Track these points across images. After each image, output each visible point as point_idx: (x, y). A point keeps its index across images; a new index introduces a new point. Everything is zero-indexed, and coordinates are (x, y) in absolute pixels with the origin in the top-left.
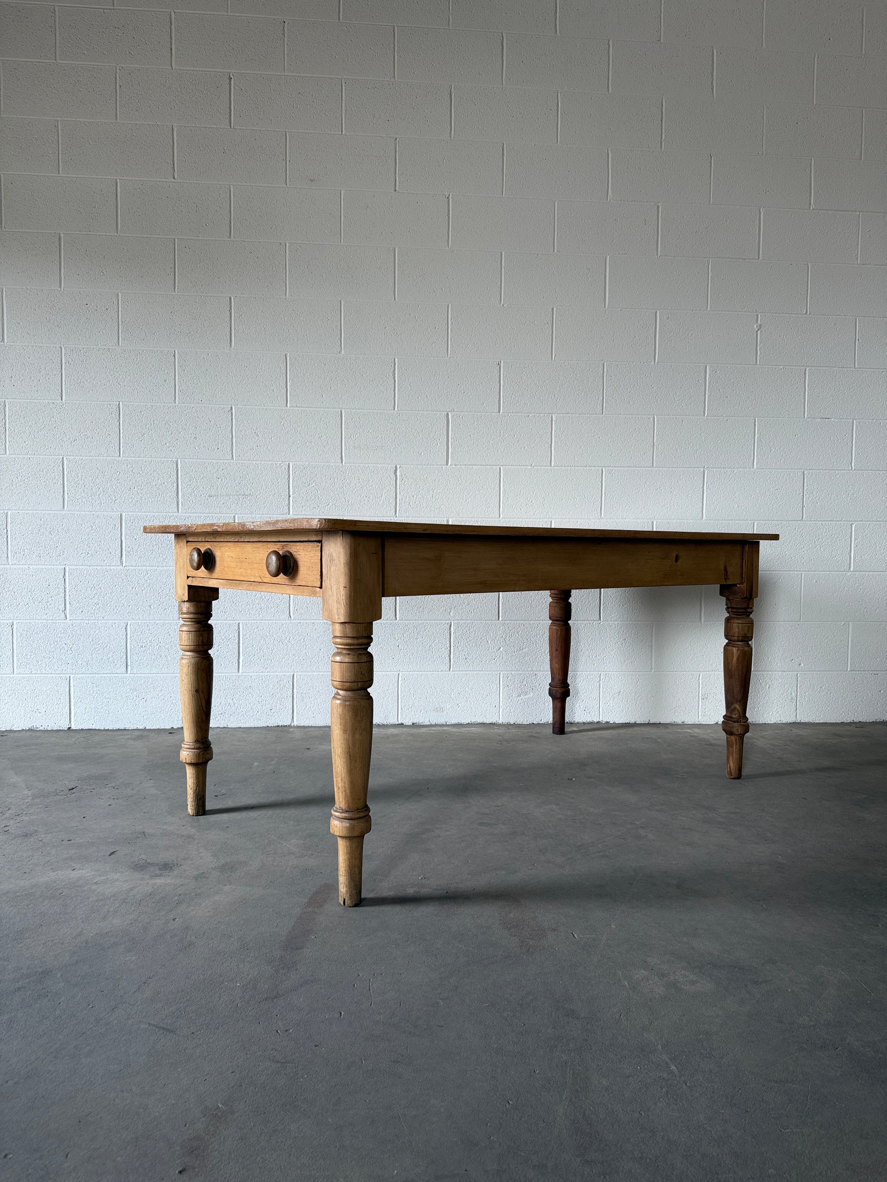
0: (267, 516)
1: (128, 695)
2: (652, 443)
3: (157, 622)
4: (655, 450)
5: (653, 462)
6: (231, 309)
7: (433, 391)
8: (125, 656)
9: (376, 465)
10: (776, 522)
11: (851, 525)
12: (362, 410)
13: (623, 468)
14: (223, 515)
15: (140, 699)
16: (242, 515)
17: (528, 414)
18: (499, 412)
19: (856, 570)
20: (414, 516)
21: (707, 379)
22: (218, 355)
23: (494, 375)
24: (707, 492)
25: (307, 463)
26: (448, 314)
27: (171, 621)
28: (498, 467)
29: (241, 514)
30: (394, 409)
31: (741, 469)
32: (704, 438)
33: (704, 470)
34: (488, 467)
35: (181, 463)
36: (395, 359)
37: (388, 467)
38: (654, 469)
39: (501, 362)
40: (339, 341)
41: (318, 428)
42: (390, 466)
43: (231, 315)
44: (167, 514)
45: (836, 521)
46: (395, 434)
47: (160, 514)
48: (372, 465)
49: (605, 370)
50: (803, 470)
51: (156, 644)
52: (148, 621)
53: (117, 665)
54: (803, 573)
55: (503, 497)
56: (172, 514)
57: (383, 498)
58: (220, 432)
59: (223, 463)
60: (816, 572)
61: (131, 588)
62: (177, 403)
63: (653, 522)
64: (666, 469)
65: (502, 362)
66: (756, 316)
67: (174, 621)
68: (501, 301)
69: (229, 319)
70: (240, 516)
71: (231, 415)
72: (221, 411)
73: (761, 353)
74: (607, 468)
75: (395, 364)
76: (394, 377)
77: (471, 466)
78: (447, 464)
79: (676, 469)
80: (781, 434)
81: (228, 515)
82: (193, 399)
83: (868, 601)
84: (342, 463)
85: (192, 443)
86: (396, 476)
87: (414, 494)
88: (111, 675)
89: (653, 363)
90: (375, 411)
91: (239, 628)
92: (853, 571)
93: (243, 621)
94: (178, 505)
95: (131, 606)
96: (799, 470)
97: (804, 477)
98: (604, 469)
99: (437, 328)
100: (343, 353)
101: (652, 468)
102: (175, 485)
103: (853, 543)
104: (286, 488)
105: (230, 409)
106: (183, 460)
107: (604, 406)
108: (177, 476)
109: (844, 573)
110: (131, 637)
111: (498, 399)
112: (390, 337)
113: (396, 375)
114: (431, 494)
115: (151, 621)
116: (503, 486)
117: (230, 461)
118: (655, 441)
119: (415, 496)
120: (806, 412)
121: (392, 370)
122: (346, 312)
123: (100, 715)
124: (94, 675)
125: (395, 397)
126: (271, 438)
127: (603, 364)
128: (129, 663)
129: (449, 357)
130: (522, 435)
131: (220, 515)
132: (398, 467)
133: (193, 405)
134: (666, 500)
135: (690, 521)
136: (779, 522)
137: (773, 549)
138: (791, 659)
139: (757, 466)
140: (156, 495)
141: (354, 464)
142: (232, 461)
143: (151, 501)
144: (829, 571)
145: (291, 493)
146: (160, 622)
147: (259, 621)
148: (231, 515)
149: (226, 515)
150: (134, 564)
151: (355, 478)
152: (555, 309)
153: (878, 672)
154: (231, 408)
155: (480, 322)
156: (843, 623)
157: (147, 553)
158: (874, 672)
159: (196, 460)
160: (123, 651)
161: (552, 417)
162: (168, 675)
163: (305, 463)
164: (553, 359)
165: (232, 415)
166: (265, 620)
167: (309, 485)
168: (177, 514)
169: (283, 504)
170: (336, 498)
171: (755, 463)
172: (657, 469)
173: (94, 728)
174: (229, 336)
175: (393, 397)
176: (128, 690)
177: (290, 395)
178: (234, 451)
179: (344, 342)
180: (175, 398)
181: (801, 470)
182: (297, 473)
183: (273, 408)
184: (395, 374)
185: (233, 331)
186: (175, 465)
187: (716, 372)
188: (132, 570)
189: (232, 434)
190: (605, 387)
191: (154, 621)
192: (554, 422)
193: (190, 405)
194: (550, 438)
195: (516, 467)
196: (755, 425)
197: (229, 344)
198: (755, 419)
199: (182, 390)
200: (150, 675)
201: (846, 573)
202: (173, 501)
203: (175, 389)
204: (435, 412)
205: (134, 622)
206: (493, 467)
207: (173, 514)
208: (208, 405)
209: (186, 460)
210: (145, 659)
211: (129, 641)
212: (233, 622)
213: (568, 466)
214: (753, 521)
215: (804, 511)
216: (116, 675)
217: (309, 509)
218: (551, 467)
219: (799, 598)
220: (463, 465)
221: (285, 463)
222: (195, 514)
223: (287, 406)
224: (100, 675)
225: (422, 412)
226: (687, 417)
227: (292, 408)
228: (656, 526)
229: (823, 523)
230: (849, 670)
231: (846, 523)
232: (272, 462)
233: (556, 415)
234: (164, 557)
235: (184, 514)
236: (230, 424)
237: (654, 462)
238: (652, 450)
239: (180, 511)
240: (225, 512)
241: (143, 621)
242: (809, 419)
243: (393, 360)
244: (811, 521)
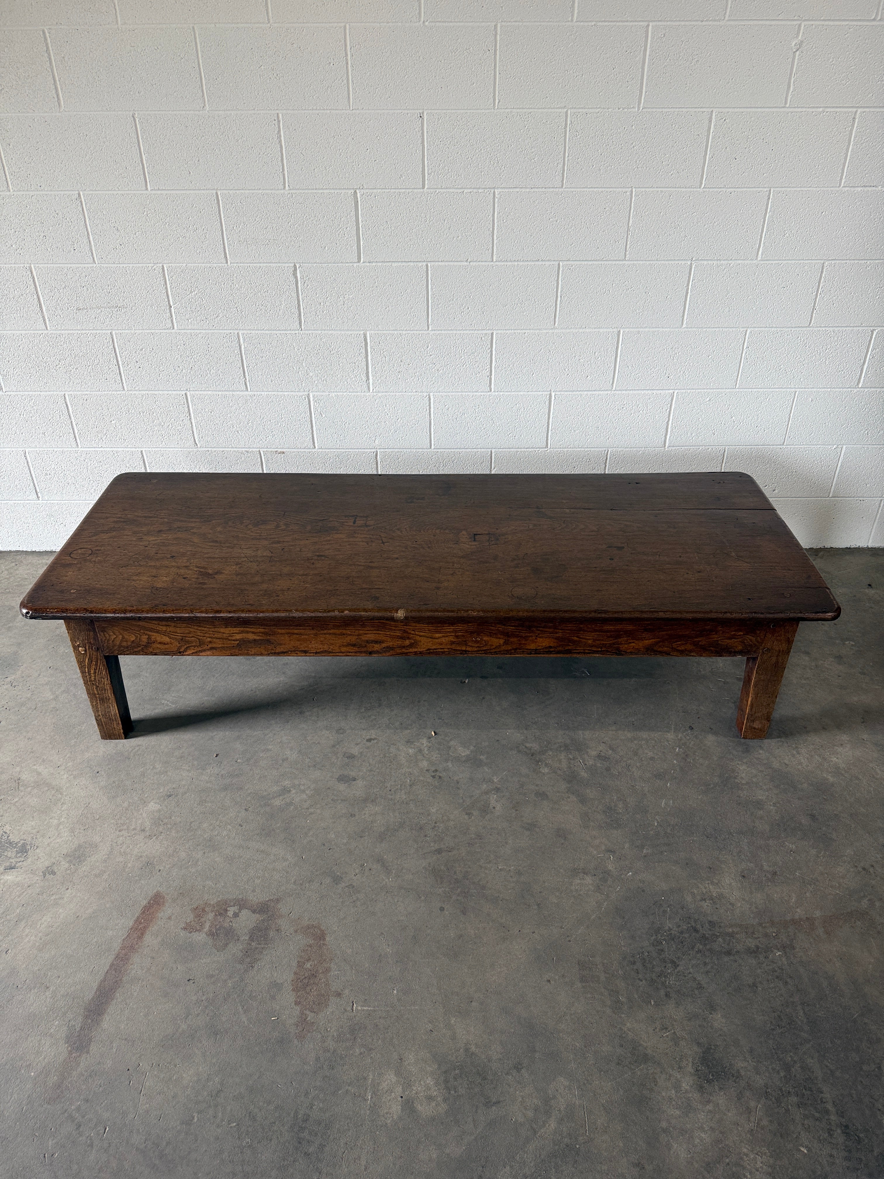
0: (148, 331)
1: (46, 520)
2: (626, 227)
3: (55, 449)
4: (629, 237)
5: (625, 253)
6: (48, 48)
7: (333, 160)
8: (32, 484)
9: (270, 265)
10: (775, 329)
11: (872, 332)
12: (243, 191)
13: (586, 263)
14: (98, 332)
15: (59, 524)
16: (120, 331)
17: (462, 190)
18: (423, 187)
19: (864, 386)
20: (324, 328)
21: (711, 131)
22: (47, 120)
23: (415, 133)
24: (691, 292)
25: (184, 265)
26: (345, 41)
27: (70, 449)
28: (425, 264)
29: (118, 330)
30: (285, 187)
31: (740, 262)
32: (696, 219)
33: (691, 264)
34: (412, 264)
35: (35, 269)
36: (278, 114)
37: (284, 267)
38: (627, 263)
39: (423, 113)
40: (200, 91)
41: (191, 218)
42: (287, 265)
43: (50, 59)
44: (35, 332)
45: (854, 327)
46: (289, 223)
47: (27, 332)
48: (265, 265)
49: (569, 122)
50: (822, 262)
51: (60, 472)
52: (46, 449)
53: (27, 493)
54: (799, 390)
55: (431, 303)
56: (40, 332)
57: (282, 307)
58: (72, 227)
59: (85, 268)
60: (815, 390)
61: (18, 415)
62: (12, 191)
63: (619, 332)
64: (641, 262)
65: (425, 114)
66: (797, 27)
67: (73, 449)
68: (420, 16)
69: (49, 65)
70: (117, 332)
71: (80, 204)
72: (67, 199)
73: (794, 90)
74: (565, 263)
75: (279, 121)
76: (280, 142)
77: (390, 264)
78: (359, 261)
79: (654, 262)
80: (803, 211)
81: (104, 332)
82: (29, 185)
83: (872, 422)
84: (227, 262)
85: (42, 243)
86: (296, 277)
87: (320, 301)
88: (23, 502)
89: (637, 109)
90: (261, 191)
91: (143, 456)
92: (861, 388)
93: (145, 449)
94: (44, 320)
95: (24, 434)
96: (818, 261)
97: (822, 269)
98: (561, 264)
99: (332, 64)
100: (208, 109)
101: (624, 262)
102: (35, 297)
103: (869, 353)
104: (164, 297)
105: (77, 196)
106: (37, 265)
107: (565, 176)
108: (35, 286)
109: (850, 389)
110: (33, 465)
111: (421, 169)
112: (268, 81)
113: (282, 138)
114: (342, 301)
115: (49, 449)
116: (432, 289)
117: (92, 265)
118: (630, 225)
119: (322, 304)
120: (844, 177)
121: (276, 132)
122: (203, 43)
123: (23, 538)
124: (7, 502)
125: (283, 170)
126: (135, 234)
127: (567, 112)
128: (38, 491)
129: (351, 109)
130: (454, 220)
131: (95, 332)
132: (298, 267)
133: (32, 193)
134: (638, 303)
135: (666, 329)
136: (778, 329)
137: (766, 362)
138: (765, 485)
139: (762, 257)
140: (17, 310)
141: (242, 265)
142: (95, 265)
143: (13, 317)
144: (831, 388)
145: (172, 304)
146: (59, 449)
147: (163, 449)
148: (106, 332)
149: (101, 332)
150: (15, 389)
151: (245, 282)
152: (499, 25)
153: (864, 499)
154: (79, 194)
155: (392, 52)
156: (835, 446)
157: (25, 377)
158: (860, 499)
159: (52, 265)
160: (29, 478)
161: (494, 192)
162: (81, 502)
163: (181, 265)
164: (496, 107)
165: (82, 204)
166: (169, 448)
167: (191, 292)
168: (46, 332)
169: (165, 316)
170: (226, 308)
171: (760, 253)
172: (629, 263)
173: (21, 549)
174: (54, 92)
175: (281, 171)
176: (45, 516)
177: (149, 173)
178: (94, 252)
179: (207, 92)
180: (8, 184)
181: (819, 261)
182: (174, 278)
183: (130, 192)
184: (280, 136)
185: (58, 82)
186: (29, 273)
187: (725, 120)
188: (15, 396)
189: (87, 230)
190: (567, 148)
191: (52, 449)
192: (496, 200)
193: (27, 193)
194: (491, 223)
195: (447, 264)
196: (769, 198)
197: (56, 103)
198: (770, 190)
199: (13, 173)
200: (62, 502)
201: (852, 389)
202: (38, 317)
203: (5, 172)
204: (338, 191)
205: (31, 449)
206: (417, 263)
207: (42, 332)
208: (49, 193)
209: (40, 266)
210: (53, 486)
211: (32, 469)
212: (134, 449)
213: (515, 261)
214: (745, 329)
215: (814, 315)
216: (29, 502)
217: (196, 322)
218: (492, 263)
219: (787, 419)
220: (379, 262)
221: (158, 265)
222: (66, 332)
223: (147, 189)
224: (13, 502)
225: (321, 191)
226: (677, 189)
227: (154, 192)
228: (623, 336)
229: (836, 329)
230: (830, 496)
231: (866, 328)
232: (142, 265)
233: (500, 190)
234: (45, 381)
235: (54, 332)
236: (81, 216)
237: (627, 253)
238: (626, 236)
239: (49, 328)
240: (100, 328)
241: (40, 449)
242: (846, 189)
243: (276, 115)
244: (820, 327)
